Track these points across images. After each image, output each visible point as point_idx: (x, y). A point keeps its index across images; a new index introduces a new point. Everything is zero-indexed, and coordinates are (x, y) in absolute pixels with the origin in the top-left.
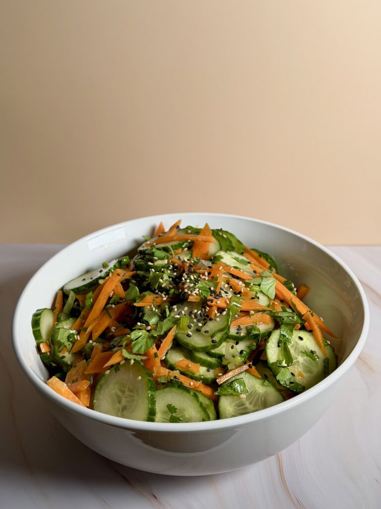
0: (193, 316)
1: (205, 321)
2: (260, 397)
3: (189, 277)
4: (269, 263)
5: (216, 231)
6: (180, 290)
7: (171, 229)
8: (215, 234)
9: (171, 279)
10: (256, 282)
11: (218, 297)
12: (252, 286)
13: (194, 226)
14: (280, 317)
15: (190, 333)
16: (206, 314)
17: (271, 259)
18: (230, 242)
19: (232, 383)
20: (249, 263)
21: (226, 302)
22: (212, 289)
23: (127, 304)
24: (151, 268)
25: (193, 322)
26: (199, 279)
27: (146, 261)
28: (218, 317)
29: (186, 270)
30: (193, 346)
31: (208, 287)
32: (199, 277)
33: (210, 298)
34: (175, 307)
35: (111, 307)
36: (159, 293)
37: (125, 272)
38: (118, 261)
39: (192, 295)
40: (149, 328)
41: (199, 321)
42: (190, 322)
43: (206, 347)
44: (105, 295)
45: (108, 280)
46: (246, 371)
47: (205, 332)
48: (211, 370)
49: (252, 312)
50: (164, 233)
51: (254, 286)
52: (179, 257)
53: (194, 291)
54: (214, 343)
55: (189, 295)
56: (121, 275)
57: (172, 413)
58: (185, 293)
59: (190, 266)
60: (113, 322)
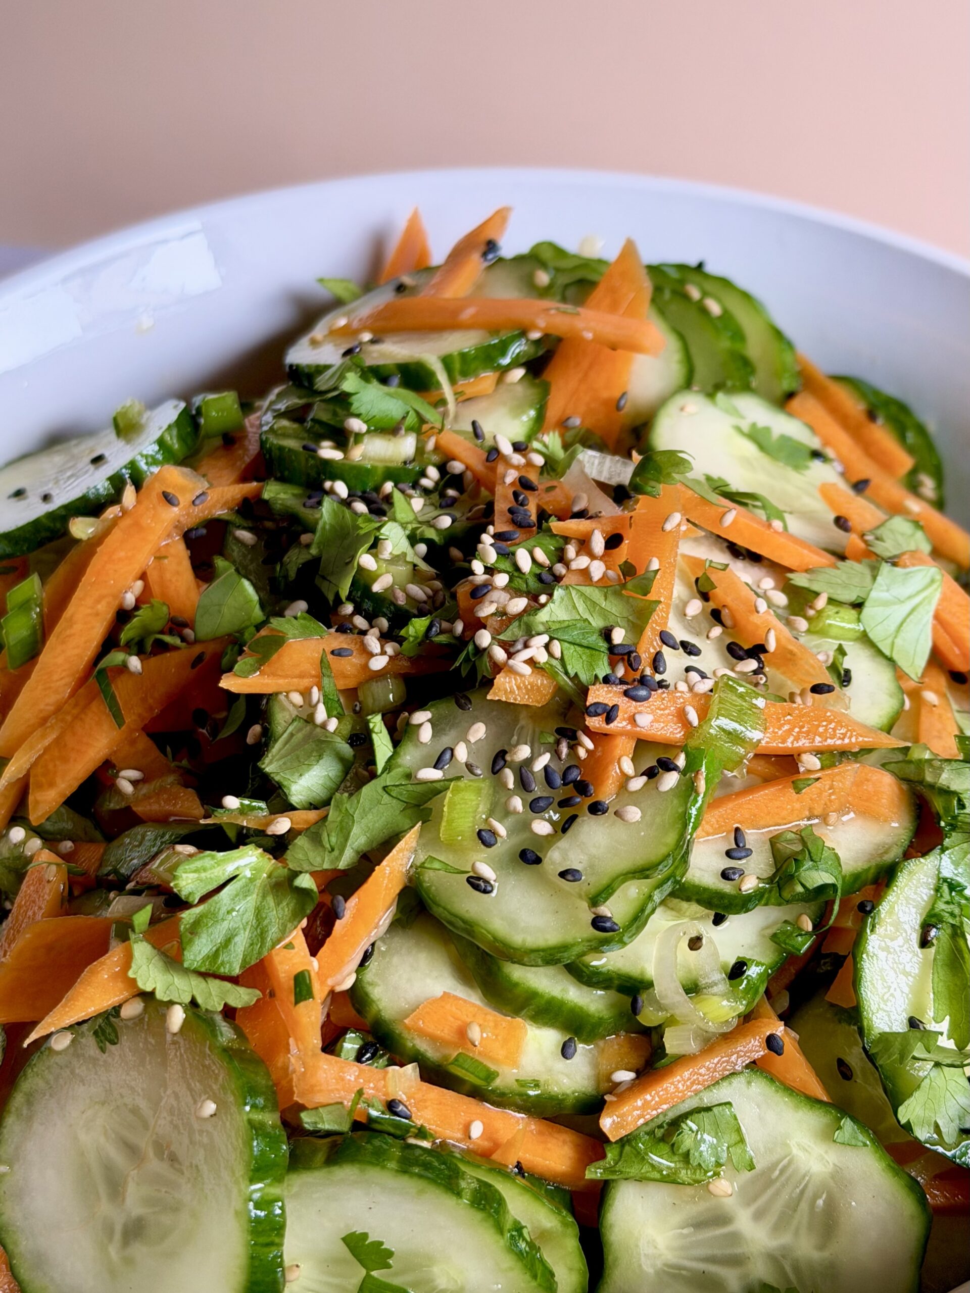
0: (509, 777)
1: (569, 812)
2: (809, 1193)
3: (507, 555)
4: (911, 450)
5: (674, 274)
6: (459, 627)
7: (459, 254)
8: (667, 295)
9: (422, 548)
10: (845, 586)
11: (643, 693)
12: (820, 612)
13: (570, 245)
14: (947, 793)
15: (487, 871)
16: (575, 775)
17: (921, 430)
18: (738, 335)
19: (676, 1124)
20: (816, 454)
21: (682, 716)
22: (619, 636)
23: (199, 658)
24: (333, 478)
25: (507, 813)
26: (560, 569)
27: (308, 431)
28: (636, 798)
29: (502, 506)
30: (495, 939)
31: (597, 623)
32: (560, 556)
33: (599, 695)
34: (421, 717)
35: (123, 668)
36: (360, 622)
37: (201, 485)
38: (185, 413)
39: (512, 671)
40: (282, 825)
41: (535, 807)
42: (491, 813)
43: (564, 947)
44: (98, 601)
45: (115, 522)
46: (753, 1066)
47: (563, 875)
48: (580, 1046)
49: (810, 762)
50: (425, 269)
51: (832, 610)
52: (474, 424)
53: (526, 646)
54: (604, 930)
55: (498, 668)
56: (184, 499)
57: (369, 1270)
58: (480, 652)
59: (525, 484)
60: (133, 742)
